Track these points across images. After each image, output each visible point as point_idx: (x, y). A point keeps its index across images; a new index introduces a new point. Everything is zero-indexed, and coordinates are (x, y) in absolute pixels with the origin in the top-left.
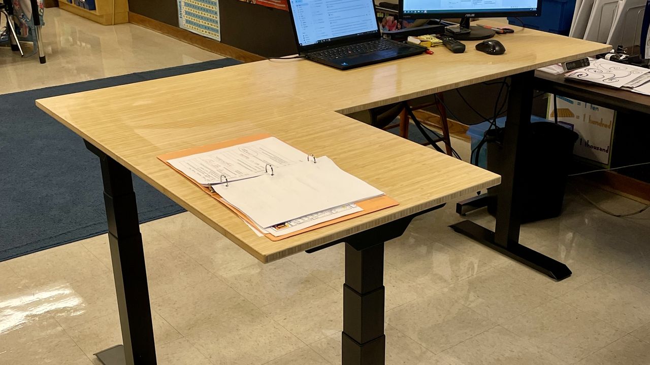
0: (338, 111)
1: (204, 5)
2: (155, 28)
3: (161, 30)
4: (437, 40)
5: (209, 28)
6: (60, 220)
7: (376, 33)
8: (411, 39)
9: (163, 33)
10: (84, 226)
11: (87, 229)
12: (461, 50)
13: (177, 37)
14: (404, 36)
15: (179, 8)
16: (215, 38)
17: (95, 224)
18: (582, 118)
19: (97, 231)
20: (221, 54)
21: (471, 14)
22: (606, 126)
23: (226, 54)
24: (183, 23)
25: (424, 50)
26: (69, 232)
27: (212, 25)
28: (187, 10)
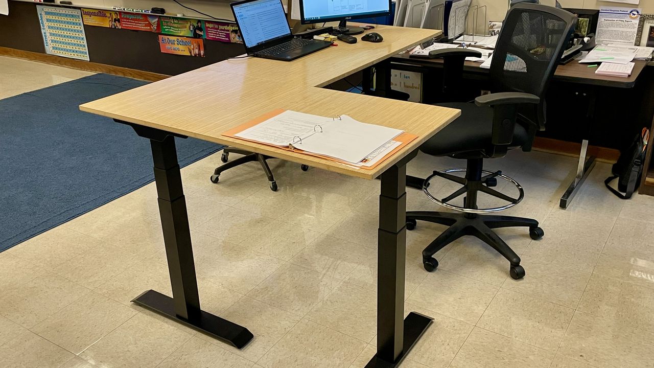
0: (317, 86)
1: (70, 34)
2: (21, 56)
3: (28, 57)
4: (333, 37)
5: (76, 52)
6: (35, 213)
7: (290, 36)
8: (315, 37)
9: (31, 60)
10: (59, 213)
11: (62, 215)
12: (355, 41)
13: (45, 61)
14: (310, 36)
15: (44, 38)
16: (83, 59)
17: (67, 211)
18: (398, 85)
19: (72, 216)
20: (91, 70)
21: (349, 17)
22: (416, 88)
23: (96, 71)
24: (49, 49)
25: (330, 44)
26: (49, 220)
27: (79, 49)
28: (53, 39)
